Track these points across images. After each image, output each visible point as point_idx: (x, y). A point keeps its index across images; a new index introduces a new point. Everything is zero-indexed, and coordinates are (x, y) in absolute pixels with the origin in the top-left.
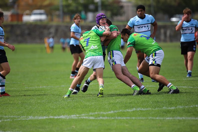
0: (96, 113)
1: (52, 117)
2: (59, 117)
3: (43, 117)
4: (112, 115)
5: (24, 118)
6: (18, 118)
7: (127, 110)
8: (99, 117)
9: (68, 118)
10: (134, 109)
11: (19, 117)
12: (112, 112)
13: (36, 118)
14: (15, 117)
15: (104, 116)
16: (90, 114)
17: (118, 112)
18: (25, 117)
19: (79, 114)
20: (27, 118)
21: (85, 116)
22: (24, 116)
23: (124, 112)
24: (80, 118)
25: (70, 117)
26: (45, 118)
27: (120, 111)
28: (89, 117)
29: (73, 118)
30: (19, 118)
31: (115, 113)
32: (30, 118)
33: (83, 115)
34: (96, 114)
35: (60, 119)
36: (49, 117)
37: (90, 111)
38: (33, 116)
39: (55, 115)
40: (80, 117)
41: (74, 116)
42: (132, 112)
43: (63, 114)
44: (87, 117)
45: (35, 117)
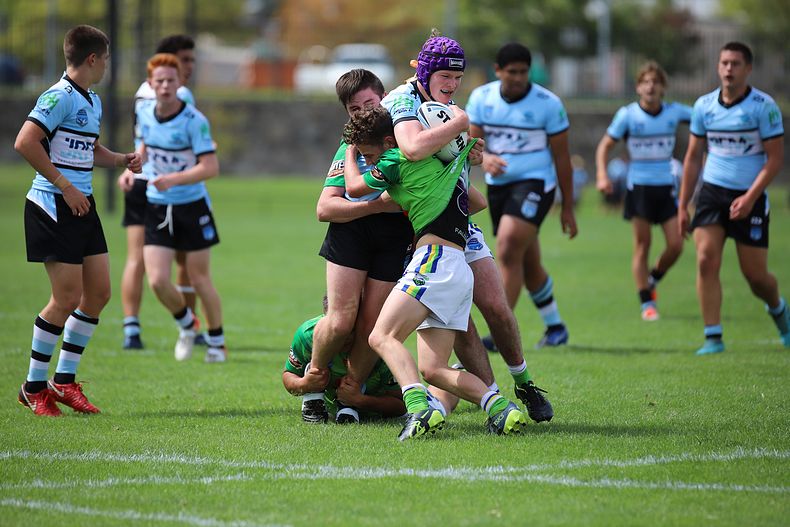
0: (587, 462)
1: (409, 472)
2: (436, 474)
3: (374, 469)
4: (649, 474)
5: (301, 472)
6: (277, 470)
7: (714, 455)
8: (599, 478)
9: (472, 478)
10: (740, 452)
11: (281, 467)
12: (650, 460)
13: (348, 472)
14: (264, 465)
15: (617, 475)
16: (563, 464)
17: (677, 462)
18: (304, 467)
19: (518, 463)
20: (312, 472)
21: (542, 473)
22: (301, 463)
23: (699, 462)
24: (519, 479)
25: (480, 474)
26: (381, 473)
27: (684, 455)
28: (556, 478)
29: (492, 478)
30: (281, 470)
31: (663, 464)
32: (325, 471)
33: (533, 467)
34: (585, 467)
35: (439, 479)
36: (398, 470)
37: (560, 454)
38: (335, 465)
39: (422, 466)
40: (521, 474)
41: (496, 470)
42: (731, 462)
43: (455, 463)
44: (548, 479)
45: (345, 469)
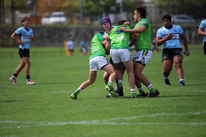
0: (118, 118)
1: (72, 123)
2: (79, 123)
3: (63, 123)
4: (134, 121)
5: (43, 124)
6: (37, 124)
7: (151, 115)
8: (121, 122)
9: (88, 124)
10: (158, 114)
11: (38, 123)
12: (134, 117)
13: (56, 123)
14: (34, 123)
15: (126, 121)
16: (112, 119)
17: (141, 118)
18: (44, 123)
19: (101, 119)
20: (46, 124)
21: (106, 122)
22: (43, 122)
23: (147, 117)
24: (101, 123)
25: (90, 123)
26: (64, 123)
27: (143, 116)
28: (110, 123)
29: (93, 124)
30: (38, 124)
31: (138, 118)
32: (50, 123)
33: (104, 120)
34: (118, 120)
35: (80, 124)
36: (69, 122)
37: (111, 116)
38: (52, 122)
39: (75, 121)
40: (101, 122)
41: (95, 121)
42: (155, 117)
43: (84, 120)
44: (108, 123)
45: (55, 123)
